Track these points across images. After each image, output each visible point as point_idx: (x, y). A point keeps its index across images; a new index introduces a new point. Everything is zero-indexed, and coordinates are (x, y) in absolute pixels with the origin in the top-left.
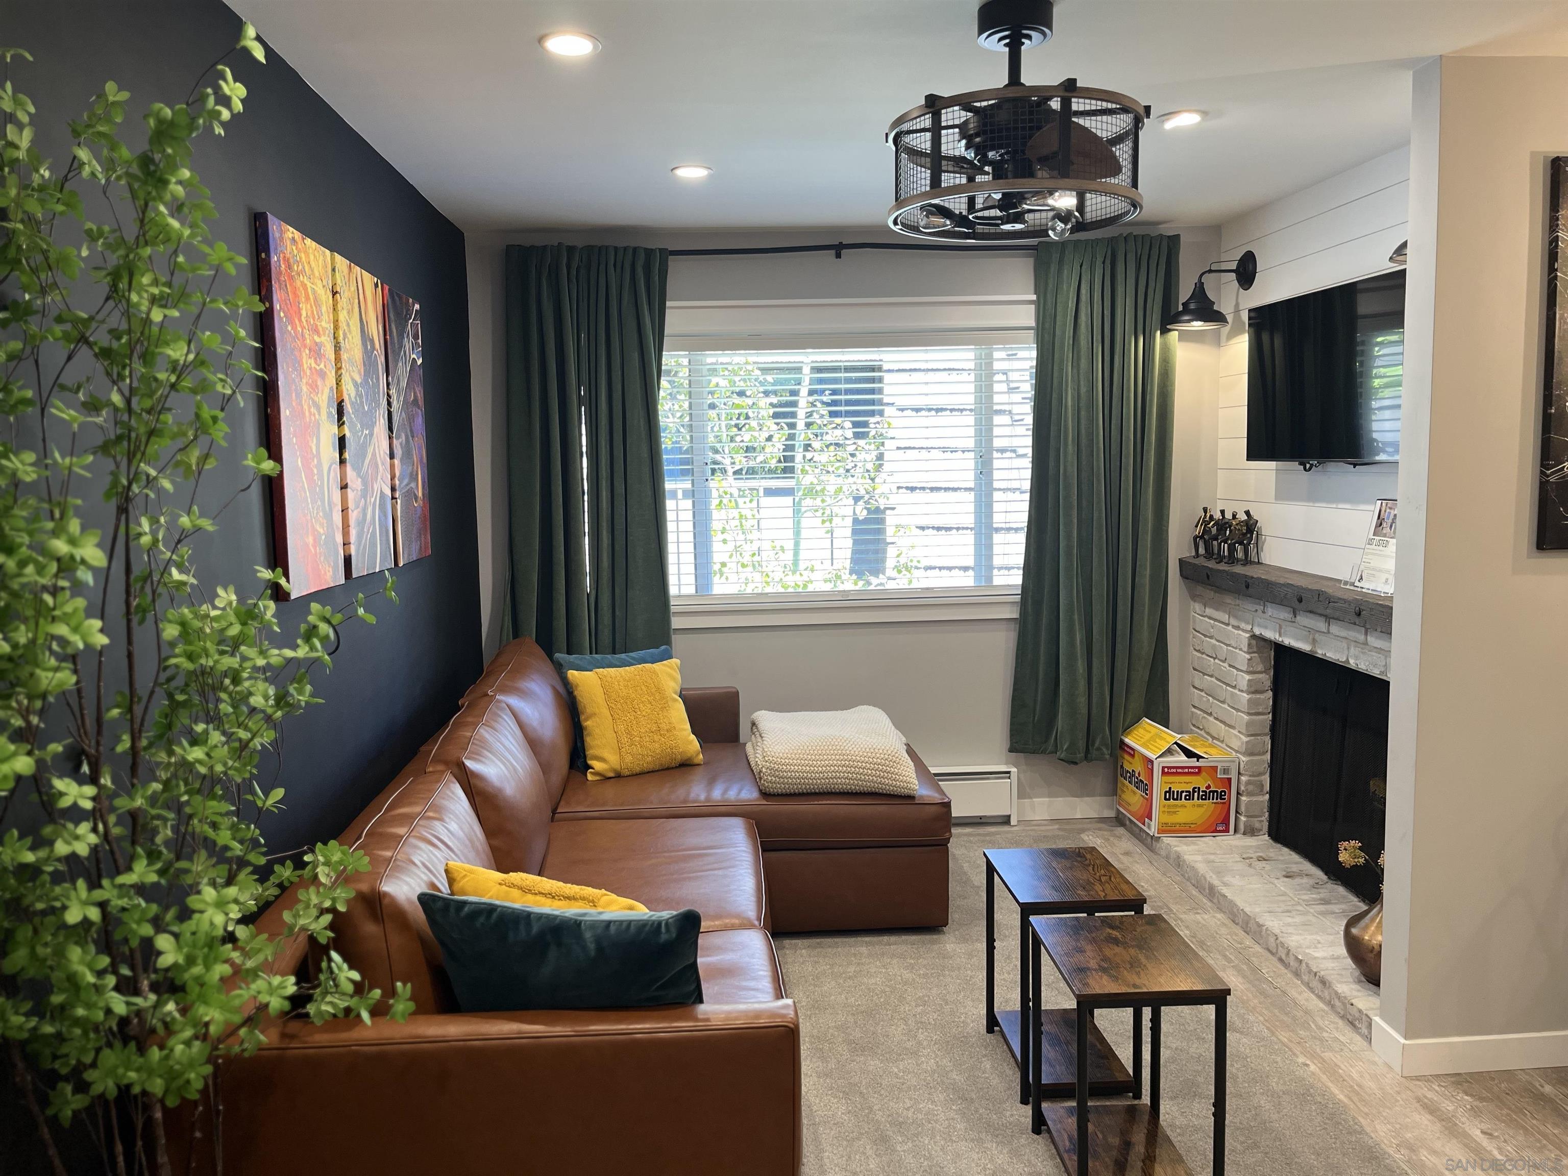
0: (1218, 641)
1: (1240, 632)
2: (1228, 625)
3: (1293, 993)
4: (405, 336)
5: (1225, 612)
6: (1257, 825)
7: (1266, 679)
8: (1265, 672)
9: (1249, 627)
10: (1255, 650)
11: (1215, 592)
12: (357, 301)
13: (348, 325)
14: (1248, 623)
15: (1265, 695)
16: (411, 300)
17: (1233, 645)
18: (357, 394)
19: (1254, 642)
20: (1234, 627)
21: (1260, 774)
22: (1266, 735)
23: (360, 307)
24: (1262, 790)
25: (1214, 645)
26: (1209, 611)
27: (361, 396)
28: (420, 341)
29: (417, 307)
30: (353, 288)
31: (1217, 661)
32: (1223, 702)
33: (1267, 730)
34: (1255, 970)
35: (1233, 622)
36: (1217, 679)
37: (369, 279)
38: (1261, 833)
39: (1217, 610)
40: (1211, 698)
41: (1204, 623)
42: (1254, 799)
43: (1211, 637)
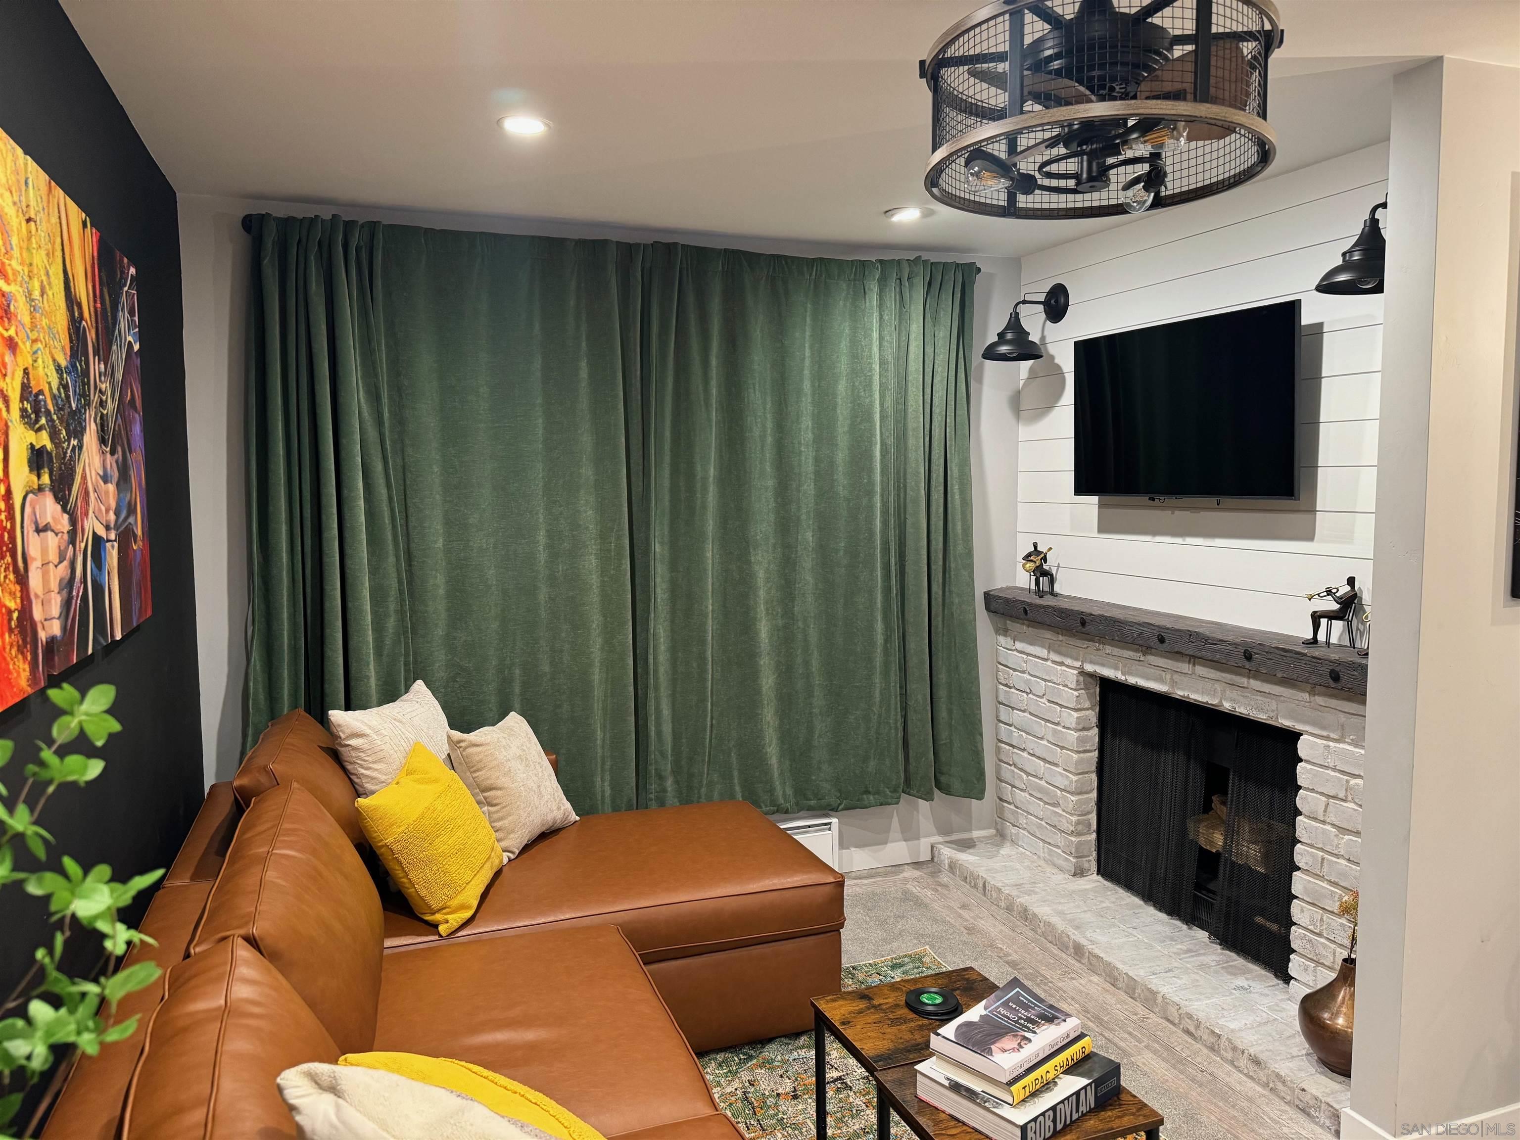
0: (1031, 675)
1: (1064, 668)
2: (1046, 660)
3: (1221, 1074)
4: (120, 309)
5: (1043, 646)
6: (1086, 865)
7: (1092, 716)
8: (1091, 708)
9: (1078, 664)
10: (1082, 686)
11: (1028, 626)
12: (59, 240)
13: (47, 274)
14: (1077, 659)
15: (1091, 731)
16: (126, 260)
17: (1055, 680)
18: (61, 384)
19: (1081, 679)
20: (1054, 662)
21: (1089, 813)
22: (1092, 772)
23: (63, 250)
24: (1090, 828)
25: (1027, 680)
26: (1019, 645)
27: (66, 387)
28: (136, 319)
29: (132, 271)
30: (54, 220)
31: (1030, 696)
32: (1042, 738)
33: (1094, 768)
34: (1169, 1049)
35: (1054, 657)
36: (1031, 714)
37: (75, 214)
38: (1090, 873)
39: (1031, 644)
40: (1024, 734)
41: (1014, 658)
42: (1083, 838)
43: (1023, 672)
